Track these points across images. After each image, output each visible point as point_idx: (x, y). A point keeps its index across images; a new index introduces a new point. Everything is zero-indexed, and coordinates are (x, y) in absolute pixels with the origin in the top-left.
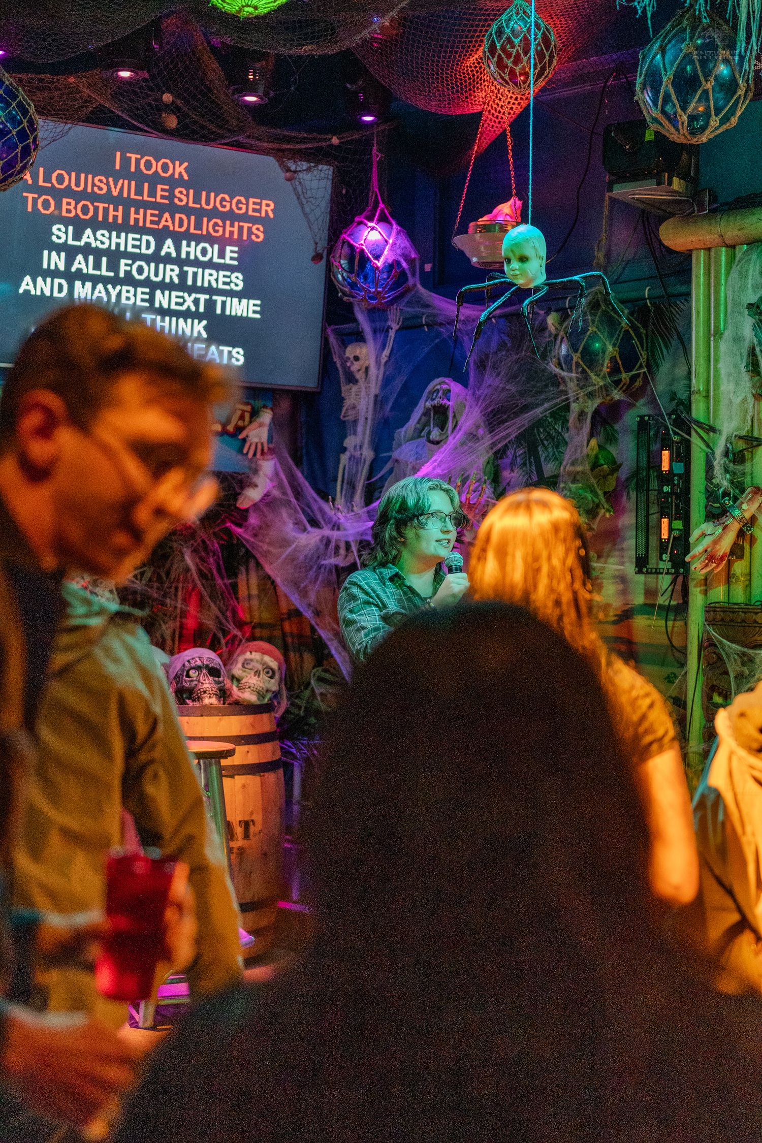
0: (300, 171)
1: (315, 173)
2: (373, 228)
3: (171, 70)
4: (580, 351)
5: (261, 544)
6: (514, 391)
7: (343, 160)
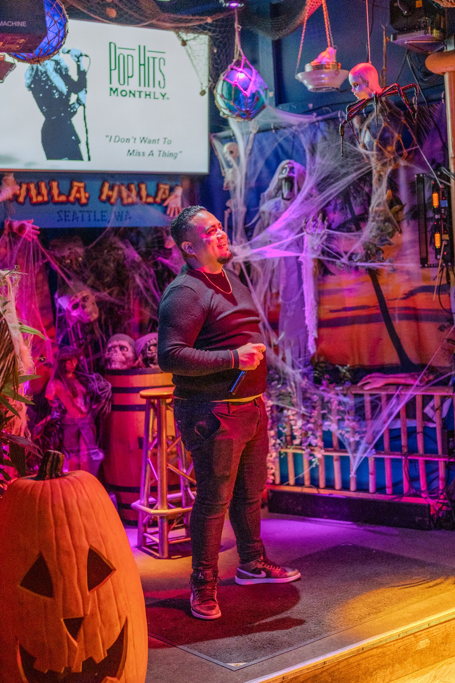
0: (189, 40)
1: (198, 40)
2: (241, 72)
4: (378, 138)
6: (336, 165)
7: (214, 31)
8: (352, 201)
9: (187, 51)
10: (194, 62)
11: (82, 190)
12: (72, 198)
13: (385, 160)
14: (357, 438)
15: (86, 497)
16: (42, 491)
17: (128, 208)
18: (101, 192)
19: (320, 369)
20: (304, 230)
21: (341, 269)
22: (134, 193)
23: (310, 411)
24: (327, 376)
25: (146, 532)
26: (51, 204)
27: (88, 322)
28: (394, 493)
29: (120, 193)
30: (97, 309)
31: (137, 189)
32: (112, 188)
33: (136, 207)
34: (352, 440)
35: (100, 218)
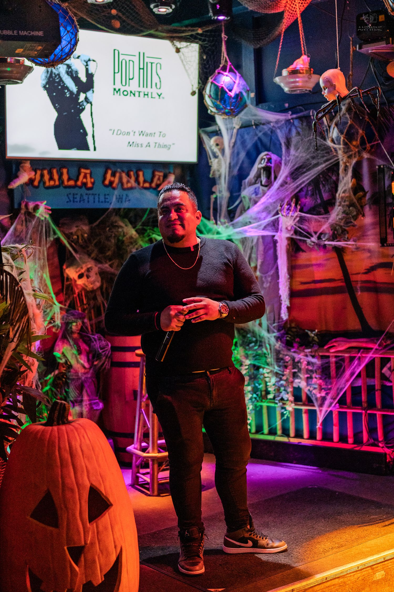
0: (182, 48)
1: (190, 48)
2: (227, 76)
4: (345, 133)
6: (308, 157)
7: (204, 41)
8: (321, 188)
9: (180, 57)
10: (186, 66)
11: (88, 176)
12: (79, 183)
13: (351, 153)
14: (323, 394)
15: (88, 442)
16: (50, 436)
17: (128, 192)
18: (105, 178)
19: (292, 334)
20: (280, 212)
21: (311, 247)
22: (133, 179)
23: (282, 370)
24: (297, 340)
25: (139, 473)
26: (61, 187)
27: (91, 289)
28: (355, 442)
29: (121, 179)
30: (100, 279)
31: (136, 175)
32: (113, 175)
33: (135, 191)
34: (318, 395)
35: (103, 200)
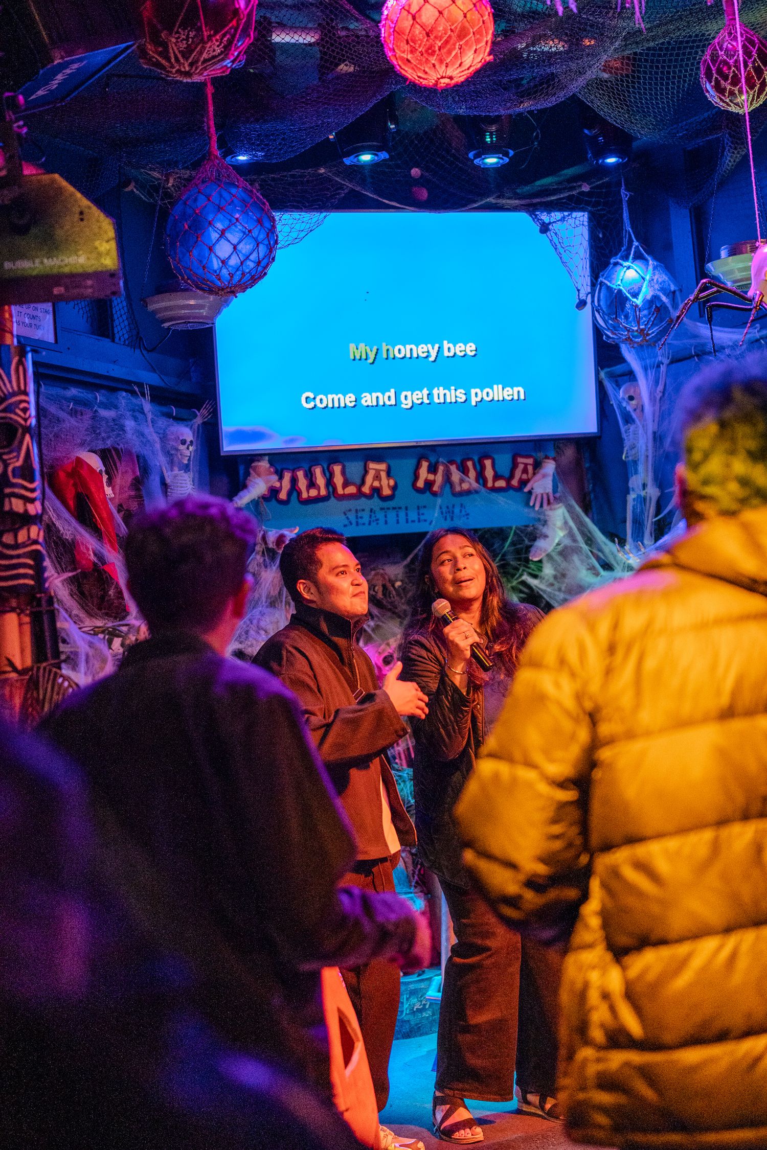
0: (554, 222)
1: (570, 221)
2: (629, 268)
3: (416, 145)
5: (557, 593)
7: (596, 204)
9: (551, 241)
10: (564, 256)
11: (383, 475)
12: (366, 489)
17: (464, 499)
18: (416, 477)
22: (472, 474)
26: (333, 498)
29: (447, 476)
31: (478, 467)
33: (476, 496)
35: (416, 518)
